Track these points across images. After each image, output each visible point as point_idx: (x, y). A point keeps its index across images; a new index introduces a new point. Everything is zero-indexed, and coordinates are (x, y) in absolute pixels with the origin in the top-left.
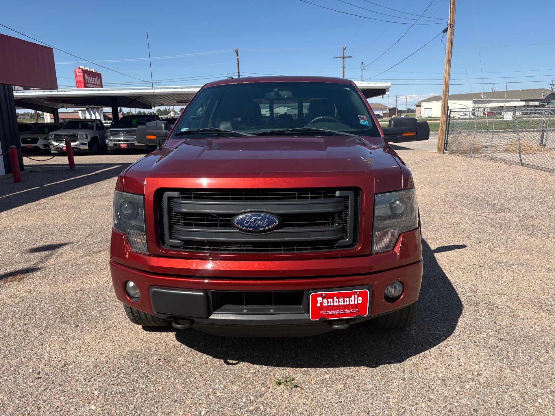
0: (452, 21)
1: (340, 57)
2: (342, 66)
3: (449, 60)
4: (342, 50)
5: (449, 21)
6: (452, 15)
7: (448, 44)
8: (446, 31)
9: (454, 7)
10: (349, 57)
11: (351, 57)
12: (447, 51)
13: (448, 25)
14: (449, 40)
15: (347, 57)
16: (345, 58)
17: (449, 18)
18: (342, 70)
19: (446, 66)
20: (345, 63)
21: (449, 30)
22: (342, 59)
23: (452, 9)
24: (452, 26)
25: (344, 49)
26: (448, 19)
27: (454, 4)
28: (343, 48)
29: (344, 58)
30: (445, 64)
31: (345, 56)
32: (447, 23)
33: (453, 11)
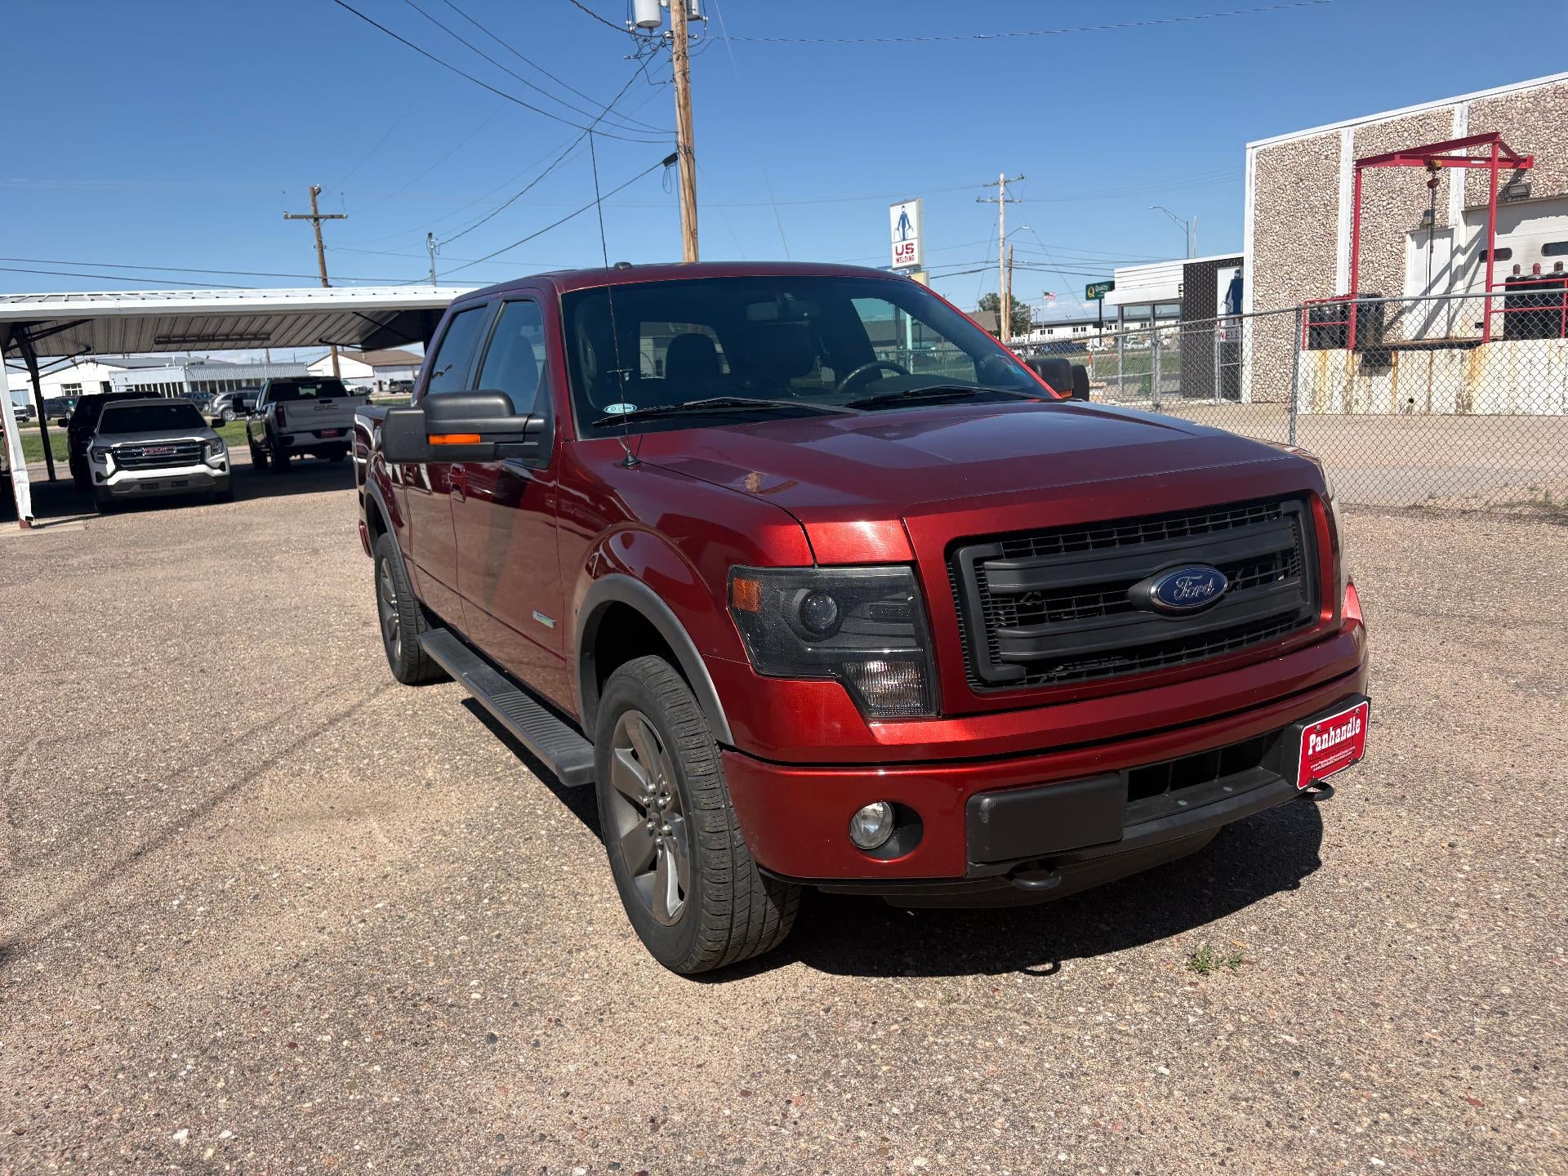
0: (688, 138)
1: (307, 217)
2: (315, 242)
3: (694, 234)
4: (310, 198)
5: (680, 138)
6: (684, 122)
7: (683, 193)
8: (671, 160)
9: (686, 104)
10: (333, 217)
11: (341, 217)
12: (684, 212)
13: (678, 147)
14: (687, 184)
15: (326, 217)
16: (321, 220)
17: (680, 129)
18: (317, 253)
19: (689, 250)
20: (323, 235)
21: (682, 159)
22: (312, 220)
23: (684, 109)
24: (689, 152)
25: (315, 193)
26: (677, 133)
27: (686, 98)
28: (309, 191)
29: (316, 219)
30: (685, 242)
31: (320, 213)
32: (677, 142)
33: (687, 115)
